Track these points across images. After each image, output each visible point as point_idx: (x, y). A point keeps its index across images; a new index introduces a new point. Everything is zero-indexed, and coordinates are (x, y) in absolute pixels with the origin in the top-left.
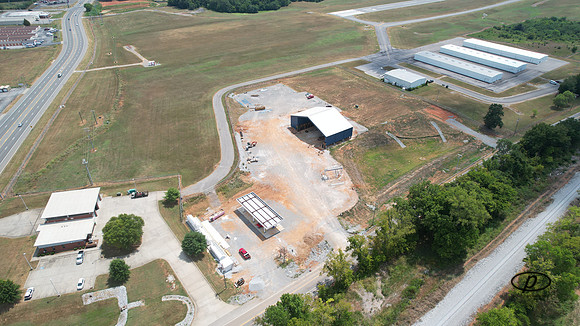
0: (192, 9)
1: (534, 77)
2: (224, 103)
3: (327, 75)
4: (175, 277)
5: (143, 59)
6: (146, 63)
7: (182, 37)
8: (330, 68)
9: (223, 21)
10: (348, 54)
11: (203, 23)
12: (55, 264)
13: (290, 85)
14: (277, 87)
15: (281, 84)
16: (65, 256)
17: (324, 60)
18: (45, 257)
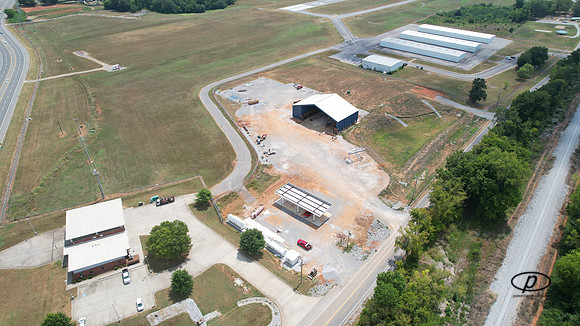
0: (134, 12)
1: (490, 55)
2: (214, 100)
3: (306, 66)
4: (243, 280)
5: (103, 64)
6: (107, 67)
7: (136, 39)
8: (305, 59)
9: (174, 22)
10: (317, 45)
11: (153, 25)
12: (97, 288)
13: (272, 78)
14: (261, 80)
15: (263, 77)
16: (106, 278)
17: (295, 52)
18: (83, 283)
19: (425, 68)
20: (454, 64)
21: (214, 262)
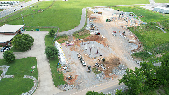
2: (86, 10)
4: (36, 67)
8: (130, 6)
13: (113, 9)
15: (110, 8)
21: (33, 56)
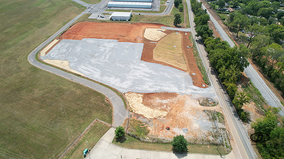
1: (159, 2)
13: (68, 38)
19: (141, 14)
20: (151, 10)
